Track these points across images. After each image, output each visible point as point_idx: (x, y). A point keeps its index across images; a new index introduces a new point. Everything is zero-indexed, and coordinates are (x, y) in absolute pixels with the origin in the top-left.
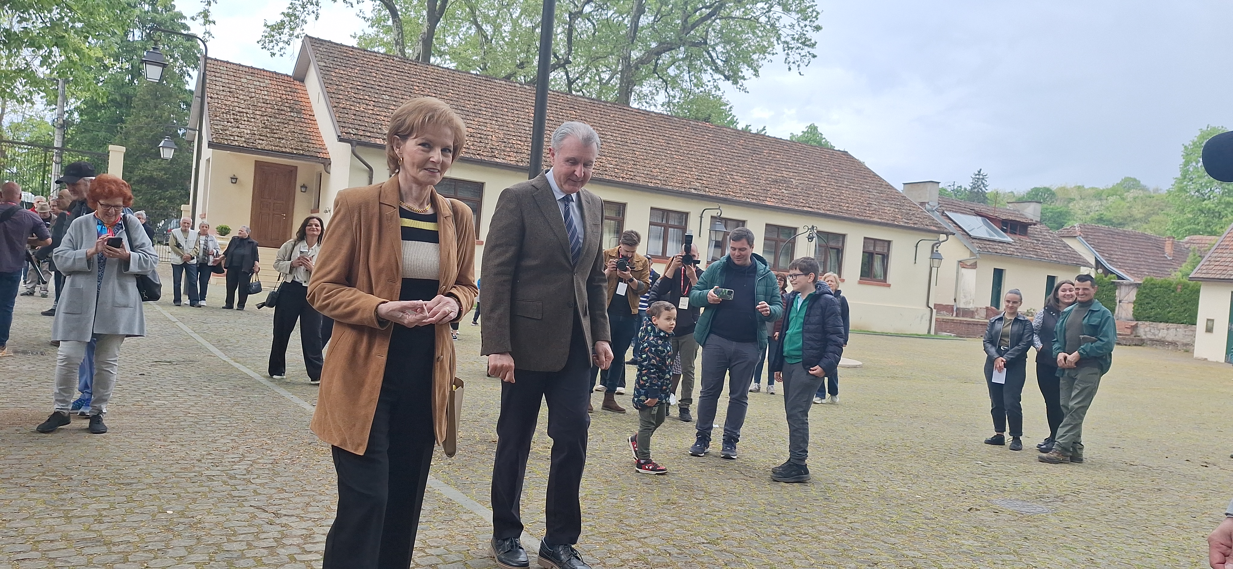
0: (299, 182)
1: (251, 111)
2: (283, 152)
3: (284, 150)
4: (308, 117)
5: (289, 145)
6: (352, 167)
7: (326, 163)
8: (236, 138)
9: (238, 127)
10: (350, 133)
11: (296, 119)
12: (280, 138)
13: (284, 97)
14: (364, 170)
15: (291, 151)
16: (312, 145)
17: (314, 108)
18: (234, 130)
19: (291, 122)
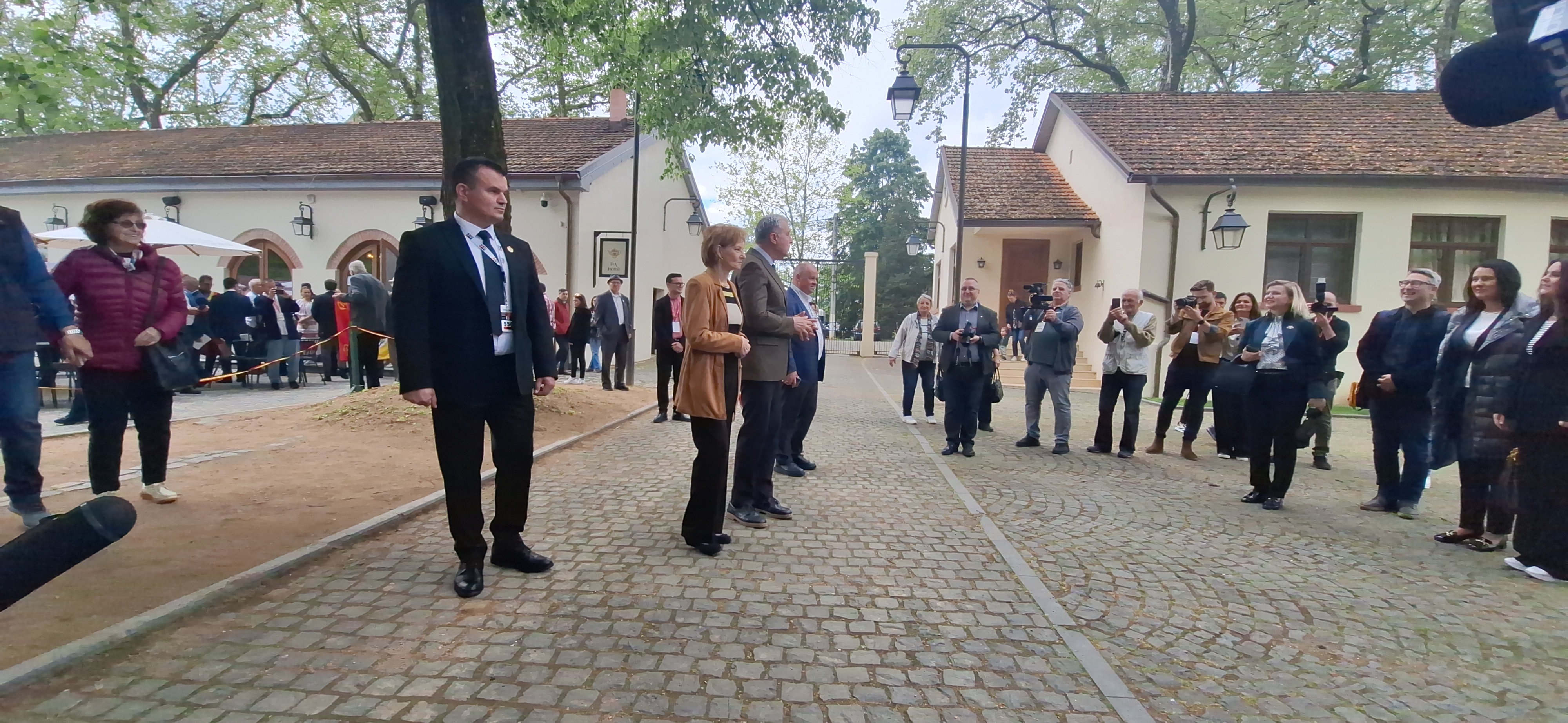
0: (1052, 259)
1: (996, 186)
2: (1040, 219)
3: (1041, 216)
4: (1058, 182)
5: (1046, 210)
6: (1147, 216)
7: (1094, 225)
8: (986, 212)
9: (986, 202)
10: (1144, 169)
11: (1046, 186)
12: (1033, 206)
13: (1028, 168)
14: (1167, 218)
15: (1050, 216)
16: (1072, 208)
17: (1062, 173)
18: (982, 204)
19: (1041, 190)
